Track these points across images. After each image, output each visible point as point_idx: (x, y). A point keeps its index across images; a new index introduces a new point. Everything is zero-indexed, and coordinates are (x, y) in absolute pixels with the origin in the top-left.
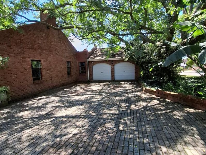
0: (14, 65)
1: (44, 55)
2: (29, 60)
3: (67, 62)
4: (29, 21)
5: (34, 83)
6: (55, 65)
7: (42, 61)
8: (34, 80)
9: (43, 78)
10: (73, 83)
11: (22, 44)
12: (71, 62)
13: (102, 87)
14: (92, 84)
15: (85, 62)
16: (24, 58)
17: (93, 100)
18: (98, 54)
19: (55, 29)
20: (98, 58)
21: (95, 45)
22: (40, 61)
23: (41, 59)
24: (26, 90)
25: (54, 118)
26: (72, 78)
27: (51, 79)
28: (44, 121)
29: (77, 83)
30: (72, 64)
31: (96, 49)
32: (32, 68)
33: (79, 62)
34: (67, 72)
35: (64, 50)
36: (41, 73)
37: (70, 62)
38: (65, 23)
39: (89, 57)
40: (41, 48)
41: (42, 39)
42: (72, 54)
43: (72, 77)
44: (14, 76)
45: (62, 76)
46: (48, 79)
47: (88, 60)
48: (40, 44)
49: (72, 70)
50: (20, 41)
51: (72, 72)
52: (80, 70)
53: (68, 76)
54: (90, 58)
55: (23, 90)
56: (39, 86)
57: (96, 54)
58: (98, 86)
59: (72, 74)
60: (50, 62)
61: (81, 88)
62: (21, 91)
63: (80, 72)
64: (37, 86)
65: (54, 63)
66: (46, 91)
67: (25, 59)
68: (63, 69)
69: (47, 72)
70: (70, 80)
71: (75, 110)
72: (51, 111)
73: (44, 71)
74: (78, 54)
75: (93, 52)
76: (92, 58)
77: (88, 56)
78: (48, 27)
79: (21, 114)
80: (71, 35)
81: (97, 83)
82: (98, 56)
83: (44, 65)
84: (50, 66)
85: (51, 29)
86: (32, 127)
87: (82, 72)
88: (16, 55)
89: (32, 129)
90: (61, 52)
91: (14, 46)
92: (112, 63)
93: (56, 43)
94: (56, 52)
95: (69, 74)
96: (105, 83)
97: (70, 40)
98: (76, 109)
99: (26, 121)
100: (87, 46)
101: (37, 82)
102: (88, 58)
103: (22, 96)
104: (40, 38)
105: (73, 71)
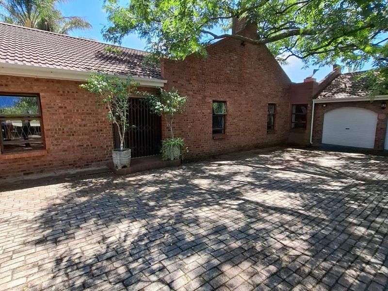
0: (191, 108)
1: (232, 92)
2: (211, 101)
3: (269, 104)
4: (216, 37)
5: (213, 137)
6: (247, 110)
7: (228, 103)
8: (214, 132)
9: (227, 130)
10: (276, 145)
11: (203, 76)
12: (277, 105)
13: (343, 162)
14: (317, 152)
15: (306, 106)
16: (205, 97)
17: (321, 186)
18: (343, 86)
19: (255, 44)
20: (341, 96)
21: (335, 66)
22: (225, 102)
23: (227, 100)
24: (202, 147)
25: (243, 201)
26: (275, 135)
27: (238, 133)
28: (226, 200)
29: (284, 145)
30: (278, 108)
31: (339, 75)
32: (214, 114)
33: (292, 105)
34: (267, 124)
35: (266, 82)
36: (225, 123)
37: (274, 104)
38: (274, 28)
39: (319, 94)
40: (229, 81)
41: (232, 64)
42: (281, 89)
43: (274, 133)
44: (189, 124)
45: (258, 130)
46: (234, 134)
47: (315, 101)
48: (227, 73)
49: (277, 120)
50: (201, 71)
51: (276, 125)
52: (293, 120)
53: (268, 132)
54: (319, 97)
55: (199, 147)
56: (219, 144)
57: (337, 85)
58: (334, 159)
59: (276, 128)
60: (240, 104)
61: (294, 157)
62: (197, 148)
63: (293, 125)
64: (217, 143)
65: (246, 106)
66: (229, 153)
67: (206, 99)
68: (261, 116)
69: (234, 121)
70: (270, 138)
71: (281, 197)
72: (237, 188)
73: (229, 119)
74: (291, 89)
75: (330, 83)
76: (324, 96)
77: (314, 93)
78: (244, 41)
79: (196, 182)
80: (281, 51)
81: (331, 153)
82: (343, 91)
83: (229, 109)
84: (240, 111)
85: (248, 45)
86: (211, 206)
87: (296, 126)
88: (195, 93)
89: (211, 208)
90: (260, 86)
91: (194, 80)
92: (383, 108)
93: (253, 70)
94: (252, 87)
95: (270, 127)
96: (353, 155)
97: (278, 61)
98: (282, 195)
99: (202, 193)
100: (315, 71)
101: (217, 136)
102: (316, 97)
103: (197, 155)
104: (229, 64)
105: (279, 123)
